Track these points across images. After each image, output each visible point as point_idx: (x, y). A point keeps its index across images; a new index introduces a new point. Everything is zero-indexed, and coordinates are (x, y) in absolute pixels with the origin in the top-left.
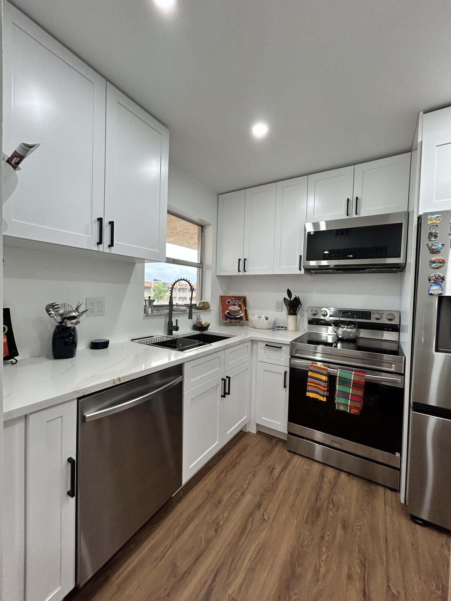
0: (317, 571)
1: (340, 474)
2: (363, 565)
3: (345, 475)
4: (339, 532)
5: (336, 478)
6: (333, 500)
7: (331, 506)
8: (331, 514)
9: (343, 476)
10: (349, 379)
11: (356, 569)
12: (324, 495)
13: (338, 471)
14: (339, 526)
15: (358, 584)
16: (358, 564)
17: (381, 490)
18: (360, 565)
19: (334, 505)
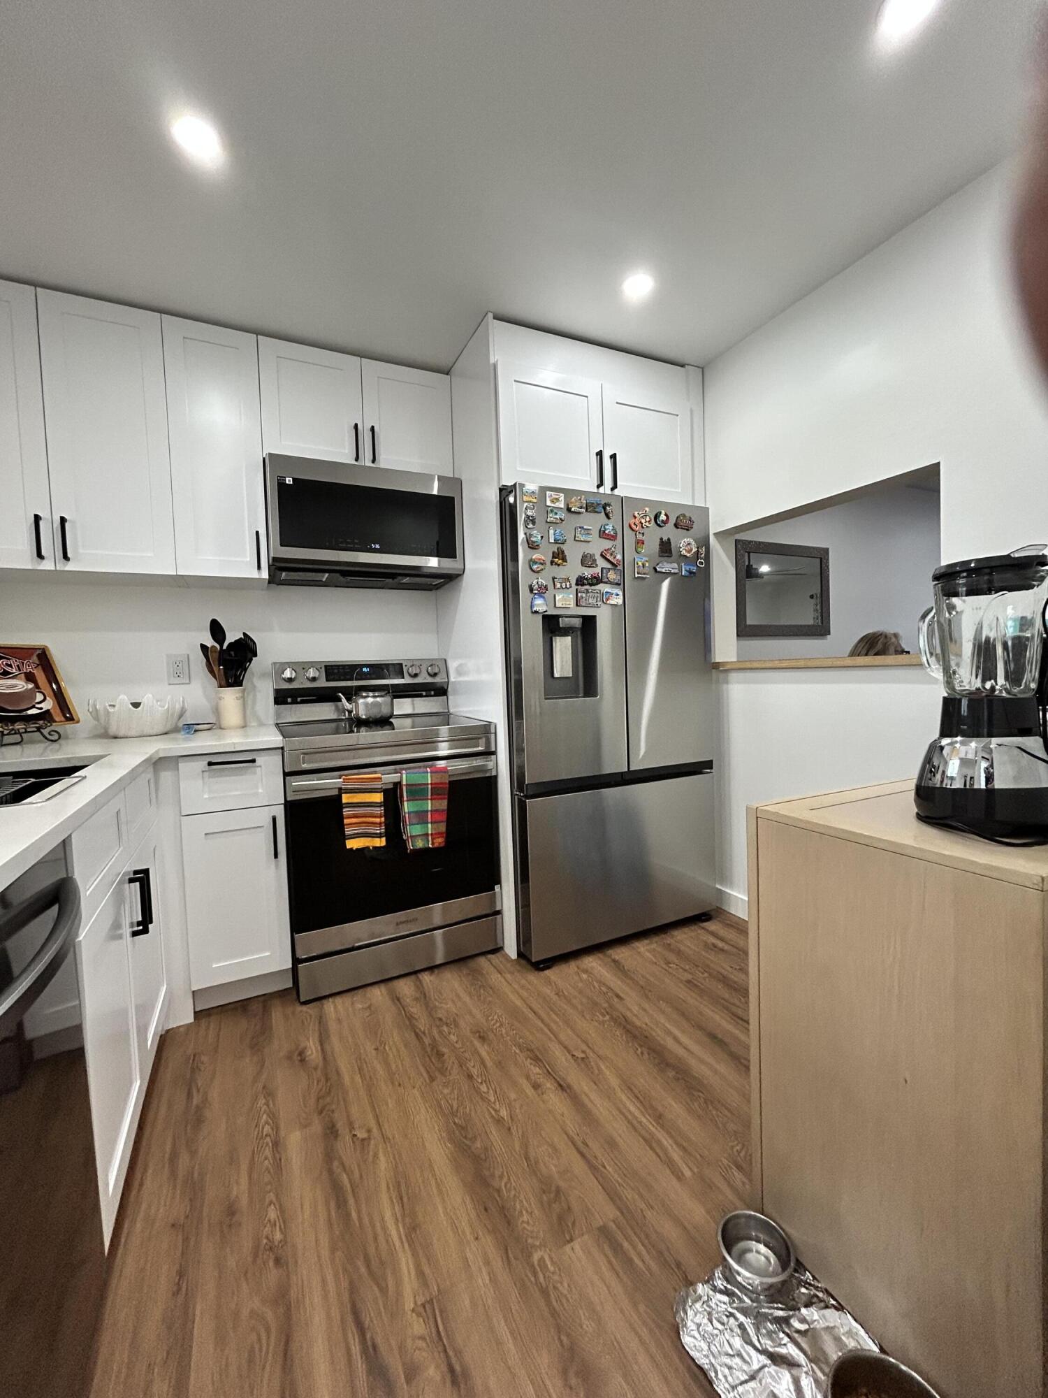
0: (499, 1121)
1: (418, 978)
2: (536, 1060)
3: (427, 975)
4: (483, 1050)
5: (420, 986)
6: (440, 1019)
7: (445, 1028)
8: (453, 1038)
9: (426, 978)
10: (424, 784)
11: (535, 1072)
12: (423, 1023)
13: (413, 977)
14: (477, 1043)
15: (549, 1085)
16: (531, 1064)
17: (482, 961)
18: (534, 1062)
19: (447, 1024)
